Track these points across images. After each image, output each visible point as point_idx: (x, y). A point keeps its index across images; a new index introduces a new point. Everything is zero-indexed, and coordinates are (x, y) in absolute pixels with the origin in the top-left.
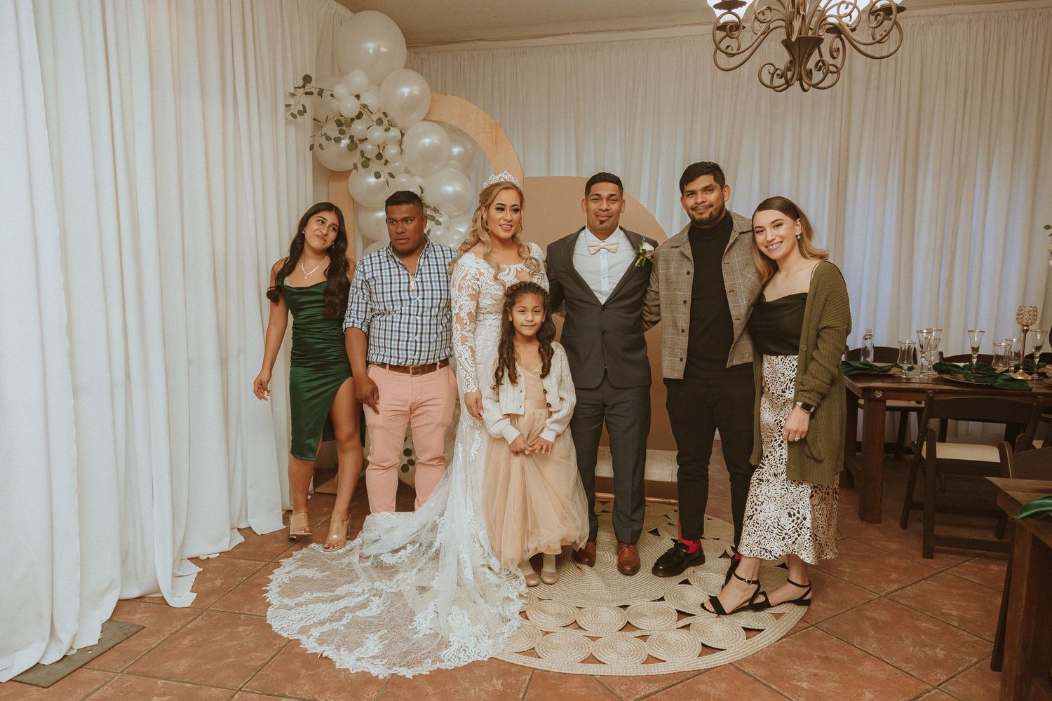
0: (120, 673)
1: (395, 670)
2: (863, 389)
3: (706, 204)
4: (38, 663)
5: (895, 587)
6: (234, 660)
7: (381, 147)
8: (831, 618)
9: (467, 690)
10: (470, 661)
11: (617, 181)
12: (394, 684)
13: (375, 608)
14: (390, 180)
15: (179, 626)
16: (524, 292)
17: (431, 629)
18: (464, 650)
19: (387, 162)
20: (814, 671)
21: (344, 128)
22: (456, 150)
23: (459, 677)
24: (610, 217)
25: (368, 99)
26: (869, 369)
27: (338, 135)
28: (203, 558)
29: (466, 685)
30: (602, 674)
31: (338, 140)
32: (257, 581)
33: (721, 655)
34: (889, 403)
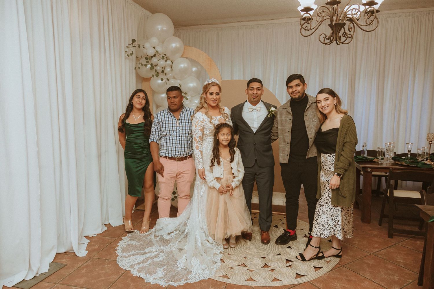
0: (57, 284)
1: (169, 284)
2: (363, 167)
3: (297, 91)
4: (24, 279)
5: (377, 250)
6: (104, 279)
7: (164, 68)
8: (350, 263)
10: (200, 280)
11: (260, 82)
13: (161, 258)
14: (167, 81)
15: (81, 265)
16: (223, 127)
17: (184, 266)
18: (198, 275)
19: (166, 74)
20: (343, 285)
21: (148, 60)
22: (194, 69)
23: (196, 286)
24: (258, 97)
25: (159, 49)
26: (365, 159)
27: (146, 63)
28: (91, 236)
30: (255, 285)
31: (146, 65)
32: (112, 246)
33: (304, 278)
34: (374, 173)
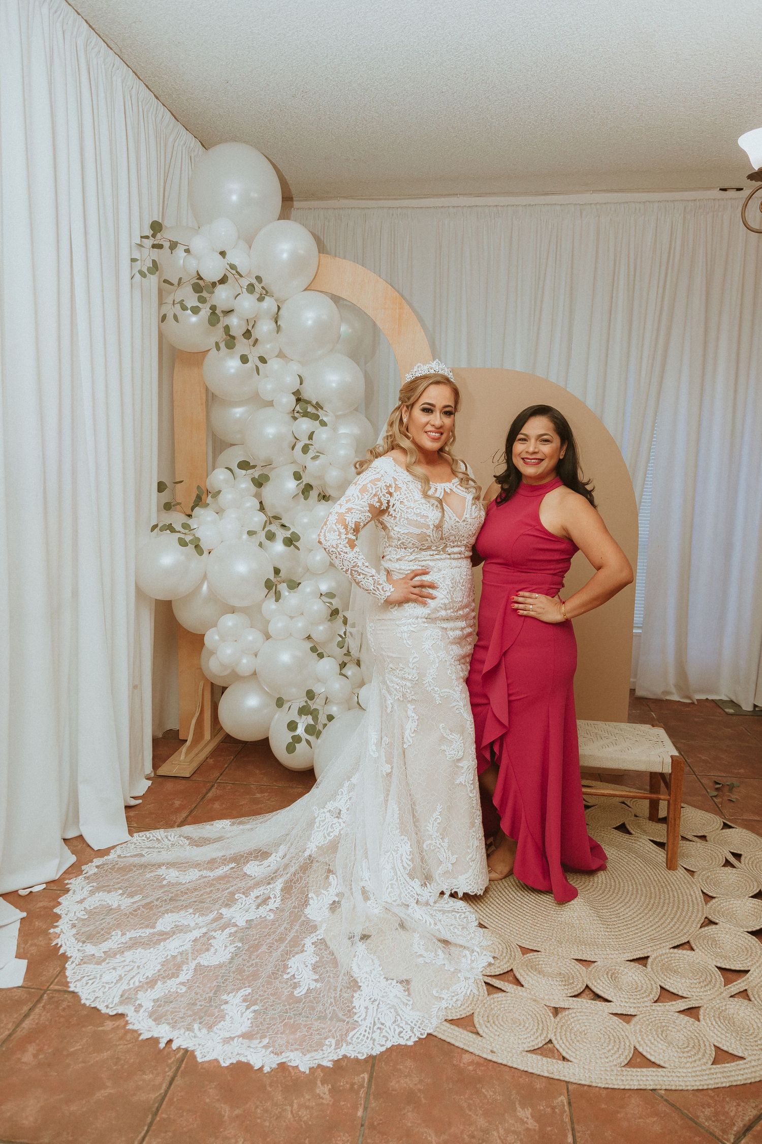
6: (112, 1091)
7: (251, 322)
9: (486, 1131)
12: (372, 1127)
13: (221, 948)
14: (260, 365)
15: (10, 1026)
19: (257, 341)
21: (204, 294)
25: (238, 260)
27: (196, 304)
28: (23, 892)
29: (482, 1122)
30: (668, 1087)
31: (196, 310)
